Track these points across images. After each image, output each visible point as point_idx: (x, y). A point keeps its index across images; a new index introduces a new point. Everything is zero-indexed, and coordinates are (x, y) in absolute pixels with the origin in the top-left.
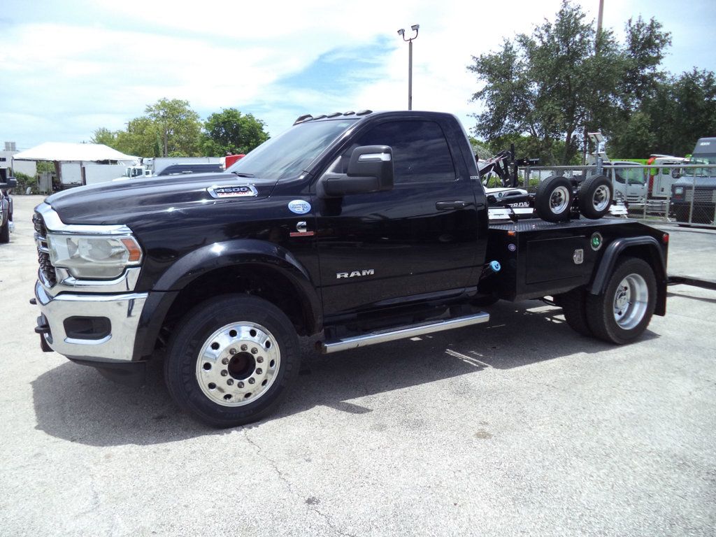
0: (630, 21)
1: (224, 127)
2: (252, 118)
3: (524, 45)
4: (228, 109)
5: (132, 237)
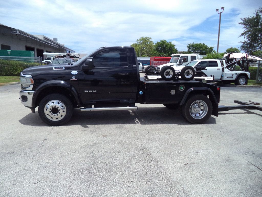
1: (161, 46)
5: (32, 78)
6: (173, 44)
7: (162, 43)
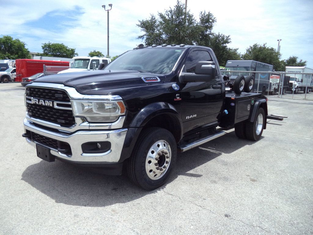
0: (202, 12)
1: (4, 44)
2: (19, 41)
3: (162, 17)
4: (6, 36)
5: (122, 101)
6: (22, 42)
7: (6, 40)
